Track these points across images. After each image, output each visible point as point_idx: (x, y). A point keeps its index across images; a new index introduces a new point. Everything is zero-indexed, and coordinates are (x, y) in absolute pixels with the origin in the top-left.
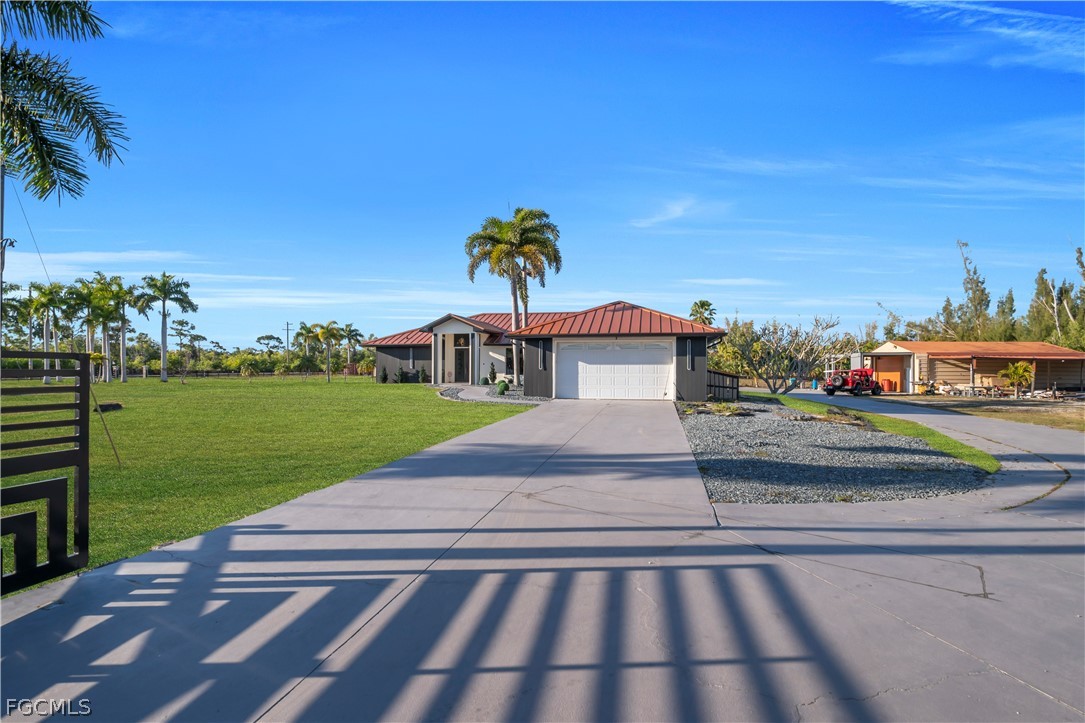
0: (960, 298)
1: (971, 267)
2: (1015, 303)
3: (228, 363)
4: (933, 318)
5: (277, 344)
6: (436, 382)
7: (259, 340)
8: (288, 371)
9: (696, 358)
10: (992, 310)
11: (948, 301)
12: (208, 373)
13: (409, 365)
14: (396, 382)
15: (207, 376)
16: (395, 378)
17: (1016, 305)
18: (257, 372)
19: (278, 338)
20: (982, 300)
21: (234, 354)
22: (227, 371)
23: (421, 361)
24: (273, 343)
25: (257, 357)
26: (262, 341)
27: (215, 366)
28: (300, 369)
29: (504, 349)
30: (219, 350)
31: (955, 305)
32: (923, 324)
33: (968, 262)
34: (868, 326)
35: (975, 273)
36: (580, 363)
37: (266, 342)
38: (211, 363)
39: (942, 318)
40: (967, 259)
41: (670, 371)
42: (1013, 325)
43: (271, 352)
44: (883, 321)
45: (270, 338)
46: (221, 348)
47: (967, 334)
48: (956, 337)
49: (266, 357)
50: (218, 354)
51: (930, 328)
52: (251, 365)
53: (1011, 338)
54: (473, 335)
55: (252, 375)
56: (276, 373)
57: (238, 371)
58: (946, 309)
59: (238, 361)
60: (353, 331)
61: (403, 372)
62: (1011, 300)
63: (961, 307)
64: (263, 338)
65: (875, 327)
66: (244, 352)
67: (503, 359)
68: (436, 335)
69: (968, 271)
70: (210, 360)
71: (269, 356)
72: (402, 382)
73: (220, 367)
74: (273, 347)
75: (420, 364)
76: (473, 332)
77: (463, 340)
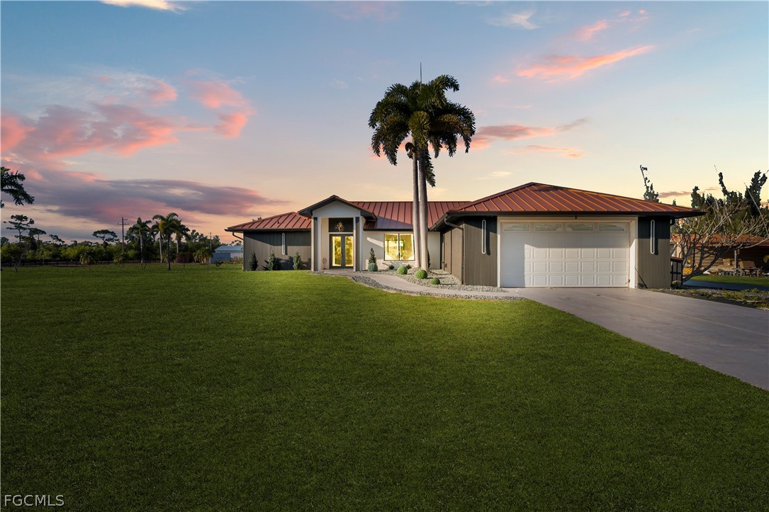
1: (649, 185)
3: (67, 253)
5: (112, 237)
6: (316, 269)
7: (95, 234)
8: (126, 259)
9: (660, 240)
12: (47, 262)
13: (281, 252)
14: (266, 269)
15: (47, 264)
16: (265, 265)
18: (97, 261)
19: (113, 232)
21: (72, 246)
22: (66, 260)
23: (295, 247)
24: (107, 236)
25: (94, 248)
26: (98, 235)
27: (54, 256)
28: (138, 257)
29: (382, 234)
30: (58, 243)
33: (647, 181)
35: (652, 189)
36: (526, 246)
37: (102, 235)
38: (51, 253)
41: (630, 254)
43: (107, 244)
45: (106, 232)
46: (60, 240)
49: (102, 248)
50: (56, 246)
52: (89, 254)
54: (358, 219)
55: (91, 263)
56: (115, 261)
57: (77, 259)
59: (76, 251)
61: (275, 259)
64: (99, 232)
66: (81, 244)
67: (381, 245)
68: (316, 219)
69: (647, 187)
70: (50, 250)
71: (105, 247)
72: (274, 269)
73: (59, 256)
74: (109, 240)
75: (294, 251)
76: (359, 215)
77: (341, 225)
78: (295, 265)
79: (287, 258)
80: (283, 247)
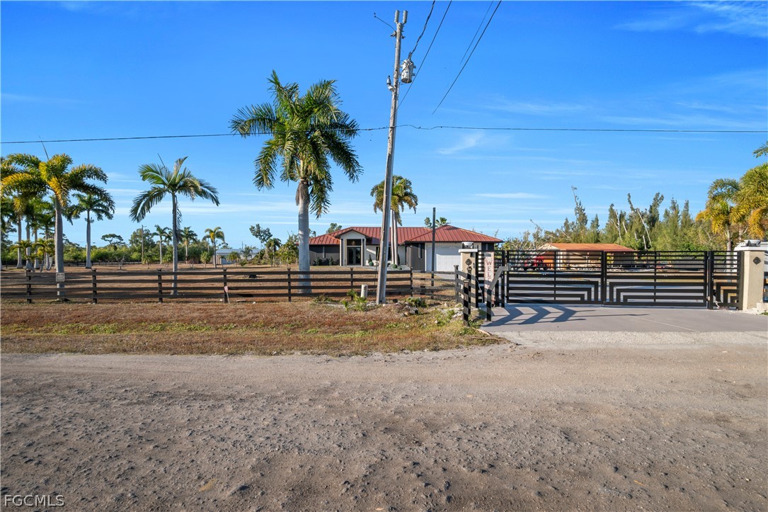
0: (573, 218)
1: (578, 201)
2: (599, 222)
4: (559, 229)
5: (119, 241)
6: (342, 265)
7: (104, 237)
10: (588, 226)
11: (567, 219)
13: (322, 256)
14: (315, 265)
16: (313, 263)
17: (600, 223)
19: (119, 236)
20: (583, 219)
23: (329, 254)
24: (115, 240)
26: (106, 239)
29: (375, 247)
31: (570, 222)
32: (554, 232)
34: (525, 233)
35: (580, 204)
37: (110, 239)
39: (564, 229)
40: (576, 197)
42: (598, 234)
44: (533, 231)
45: (114, 236)
47: (577, 239)
48: (571, 240)
51: (558, 235)
53: (597, 241)
54: (363, 240)
58: (565, 224)
60: (190, 232)
61: (319, 260)
62: (597, 220)
63: (573, 223)
64: (107, 236)
65: (529, 234)
67: (375, 253)
68: (342, 240)
69: (577, 204)
72: (319, 265)
74: (115, 243)
75: (330, 256)
76: (364, 238)
77: (354, 242)
78: (330, 263)
79: (325, 259)
80: (323, 254)
